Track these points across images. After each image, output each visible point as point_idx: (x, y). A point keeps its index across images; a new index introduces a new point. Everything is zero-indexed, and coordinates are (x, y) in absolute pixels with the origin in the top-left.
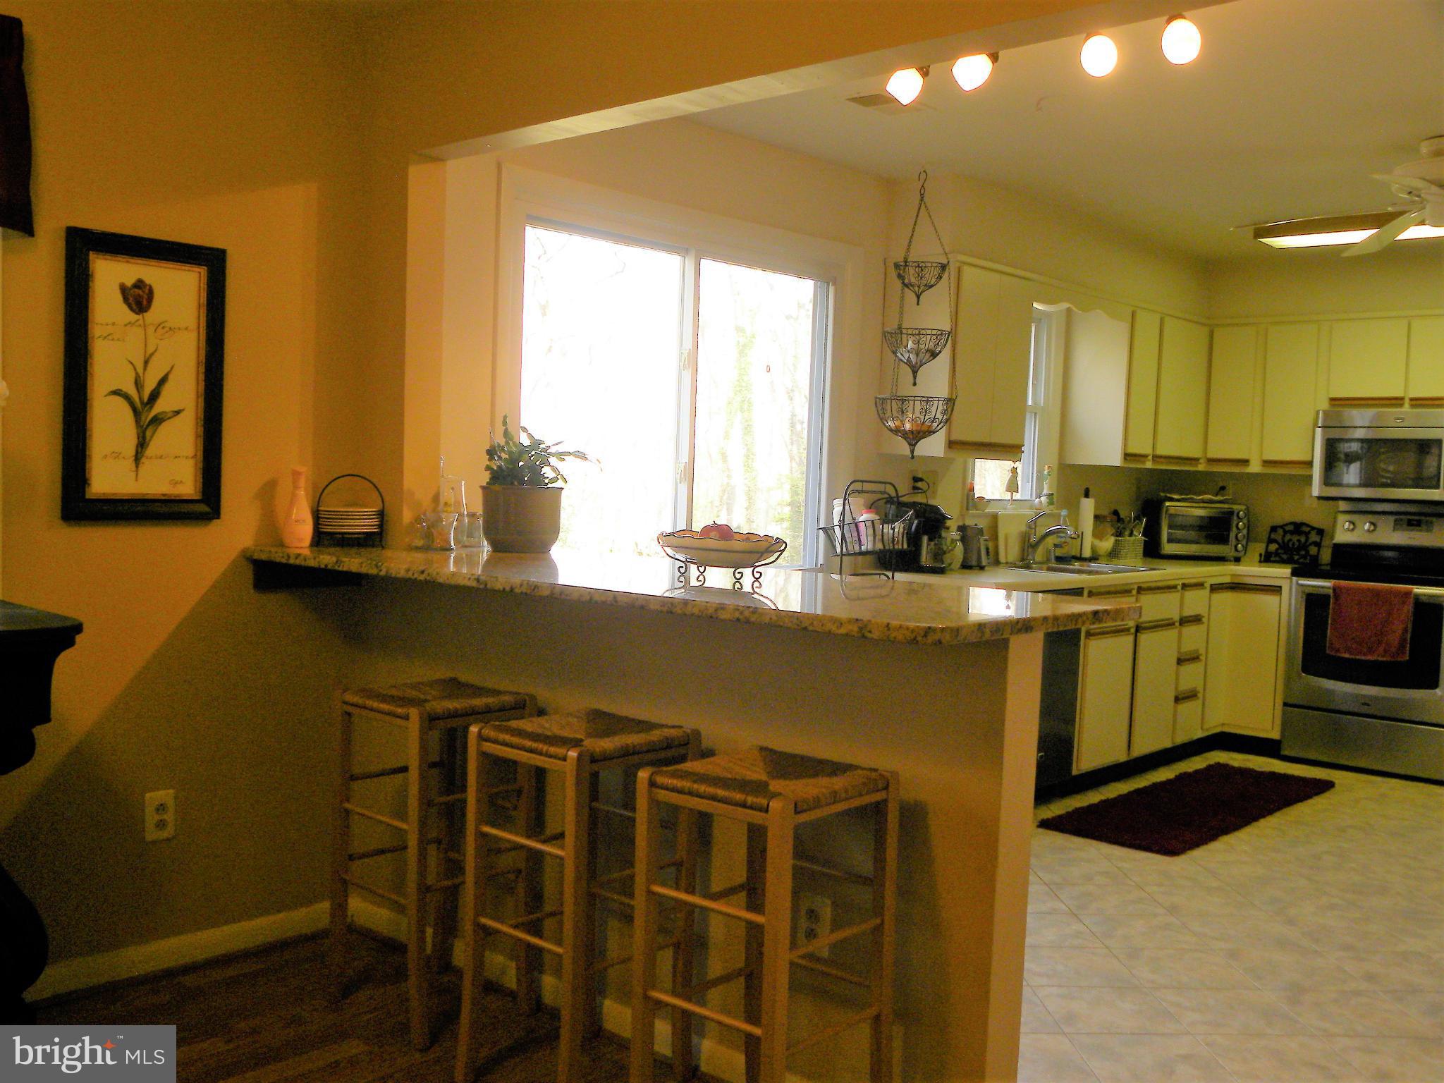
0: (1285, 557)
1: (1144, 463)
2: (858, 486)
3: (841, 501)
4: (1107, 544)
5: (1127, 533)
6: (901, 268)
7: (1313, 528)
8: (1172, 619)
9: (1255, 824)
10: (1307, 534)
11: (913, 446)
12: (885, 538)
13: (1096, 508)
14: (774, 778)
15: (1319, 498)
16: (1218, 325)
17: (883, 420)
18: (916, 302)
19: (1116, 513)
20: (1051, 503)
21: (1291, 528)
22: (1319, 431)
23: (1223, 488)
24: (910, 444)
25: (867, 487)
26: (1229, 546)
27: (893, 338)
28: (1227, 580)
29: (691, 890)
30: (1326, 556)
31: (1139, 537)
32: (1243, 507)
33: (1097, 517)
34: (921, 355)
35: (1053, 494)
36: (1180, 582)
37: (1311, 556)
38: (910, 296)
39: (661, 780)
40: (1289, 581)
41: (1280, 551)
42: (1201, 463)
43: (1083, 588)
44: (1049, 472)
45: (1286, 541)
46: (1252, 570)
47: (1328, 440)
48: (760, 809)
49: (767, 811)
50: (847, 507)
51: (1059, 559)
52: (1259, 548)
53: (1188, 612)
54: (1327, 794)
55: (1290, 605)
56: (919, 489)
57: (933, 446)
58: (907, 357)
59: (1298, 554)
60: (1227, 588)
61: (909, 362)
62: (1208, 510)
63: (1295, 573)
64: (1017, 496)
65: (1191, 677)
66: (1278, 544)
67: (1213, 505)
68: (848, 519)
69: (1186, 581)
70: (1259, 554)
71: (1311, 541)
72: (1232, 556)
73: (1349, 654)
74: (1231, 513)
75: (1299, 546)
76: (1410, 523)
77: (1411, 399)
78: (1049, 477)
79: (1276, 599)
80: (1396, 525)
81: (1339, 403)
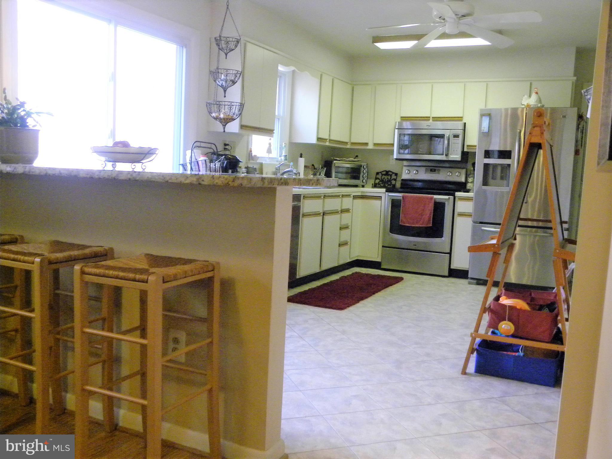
0: (382, 185)
1: (326, 142)
2: (198, 144)
3: (190, 151)
5: (318, 174)
6: (218, 41)
7: (393, 173)
8: (338, 210)
9: (374, 295)
10: (391, 175)
11: (224, 126)
12: (212, 169)
13: (305, 162)
14: (152, 267)
15: (396, 159)
16: (356, 85)
17: (210, 113)
18: (225, 57)
19: (313, 165)
20: (286, 159)
21: (384, 173)
22: (396, 130)
23: (357, 156)
24: (223, 125)
25: (203, 145)
26: (360, 181)
27: (215, 74)
28: (360, 194)
29: (111, 330)
30: (398, 185)
31: (323, 175)
32: (366, 164)
33: (305, 167)
34: (228, 82)
35: (286, 156)
36: (341, 194)
37: (392, 185)
38: (222, 54)
39: (87, 270)
40: (385, 194)
41: (380, 183)
42: (348, 145)
43: (301, 195)
44: (285, 145)
45: (383, 178)
46: (369, 190)
47: (401, 134)
48: (143, 281)
49: (147, 282)
50: (193, 154)
52: (372, 181)
53: (344, 207)
54: (401, 283)
55: (385, 204)
56: (227, 149)
57: (233, 127)
58: (221, 83)
59: (387, 184)
60: (359, 198)
61: (222, 86)
62: (352, 165)
63: (386, 191)
64: (271, 156)
65: (345, 235)
66: (379, 179)
67: (354, 163)
68: (193, 160)
69: (343, 194)
70: (372, 184)
71: (392, 178)
72: (360, 185)
73: (409, 224)
74: (361, 166)
75: (387, 180)
76: (431, 170)
77: (433, 118)
78: (285, 148)
79: (379, 202)
80: (426, 171)
81: (404, 119)
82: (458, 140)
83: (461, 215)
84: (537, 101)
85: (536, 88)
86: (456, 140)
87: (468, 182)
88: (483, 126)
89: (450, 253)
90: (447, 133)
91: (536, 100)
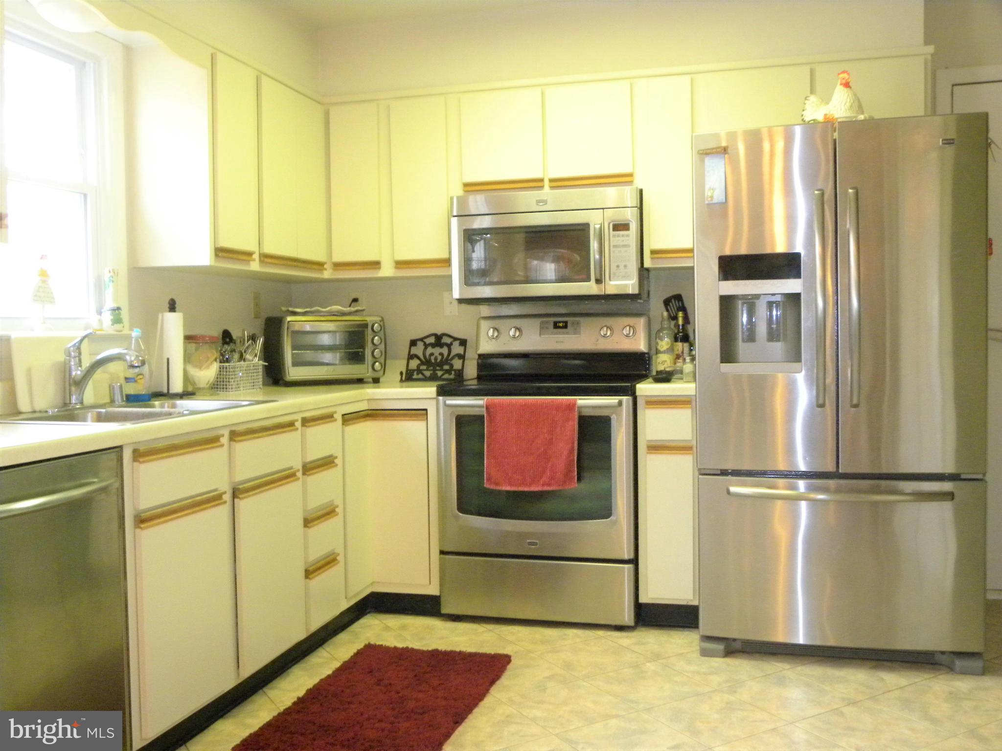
0: (428, 374)
1: (247, 262)
4: (208, 373)
5: (236, 357)
7: (455, 339)
8: (291, 468)
10: (449, 346)
13: (186, 323)
15: (461, 301)
16: (333, 104)
19: (225, 333)
20: (117, 320)
21: (432, 340)
22: (454, 221)
23: (355, 300)
26: (365, 366)
28: (363, 406)
30: (471, 371)
31: (255, 361)
32: (378, 319)
33: (189, 338)
35: (119, 309)
36: (299, 417)
37: (455, 370)
40: (435, 402)
41: (422, 368)
42: (326, 269)
45: (428, 354)
46: (392, 392)
47: (466, 231)
51: (132, 399)
52: (399, 365)
53: (313, 455)
55: (438, 430)
59: (442, 370)
60: (363, 417)
62: (341, 323)
63: (443, 391)
64: (51, 310)
65: (325, 538)
66: (418, 358)
67: (343, 318)
69: (307, 415)
70: (399, 373)
71: (454, 353)
72: (368, 378)
73: (511, 485)
74: (366, 326)
75: (441, 360)
76: (556, 326)
77: (551, 181)
78: (111, 284)
79: (423, 424)
80: (542, 328)
81: (471, 187)
82: (628, 236)
83: (656, 448)
84: (851, 106)
85: (843, 72)
86: (621, 238)
87: (658, 352)
88: (707, 186)
89: (635, 561)
90: (595, 220)
91: (848, 104)
